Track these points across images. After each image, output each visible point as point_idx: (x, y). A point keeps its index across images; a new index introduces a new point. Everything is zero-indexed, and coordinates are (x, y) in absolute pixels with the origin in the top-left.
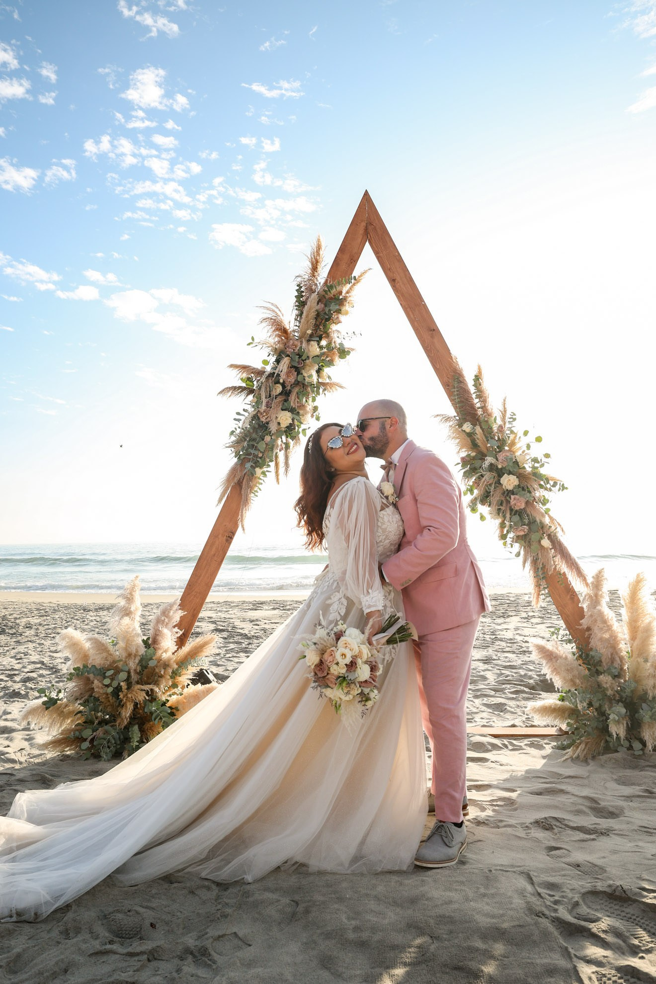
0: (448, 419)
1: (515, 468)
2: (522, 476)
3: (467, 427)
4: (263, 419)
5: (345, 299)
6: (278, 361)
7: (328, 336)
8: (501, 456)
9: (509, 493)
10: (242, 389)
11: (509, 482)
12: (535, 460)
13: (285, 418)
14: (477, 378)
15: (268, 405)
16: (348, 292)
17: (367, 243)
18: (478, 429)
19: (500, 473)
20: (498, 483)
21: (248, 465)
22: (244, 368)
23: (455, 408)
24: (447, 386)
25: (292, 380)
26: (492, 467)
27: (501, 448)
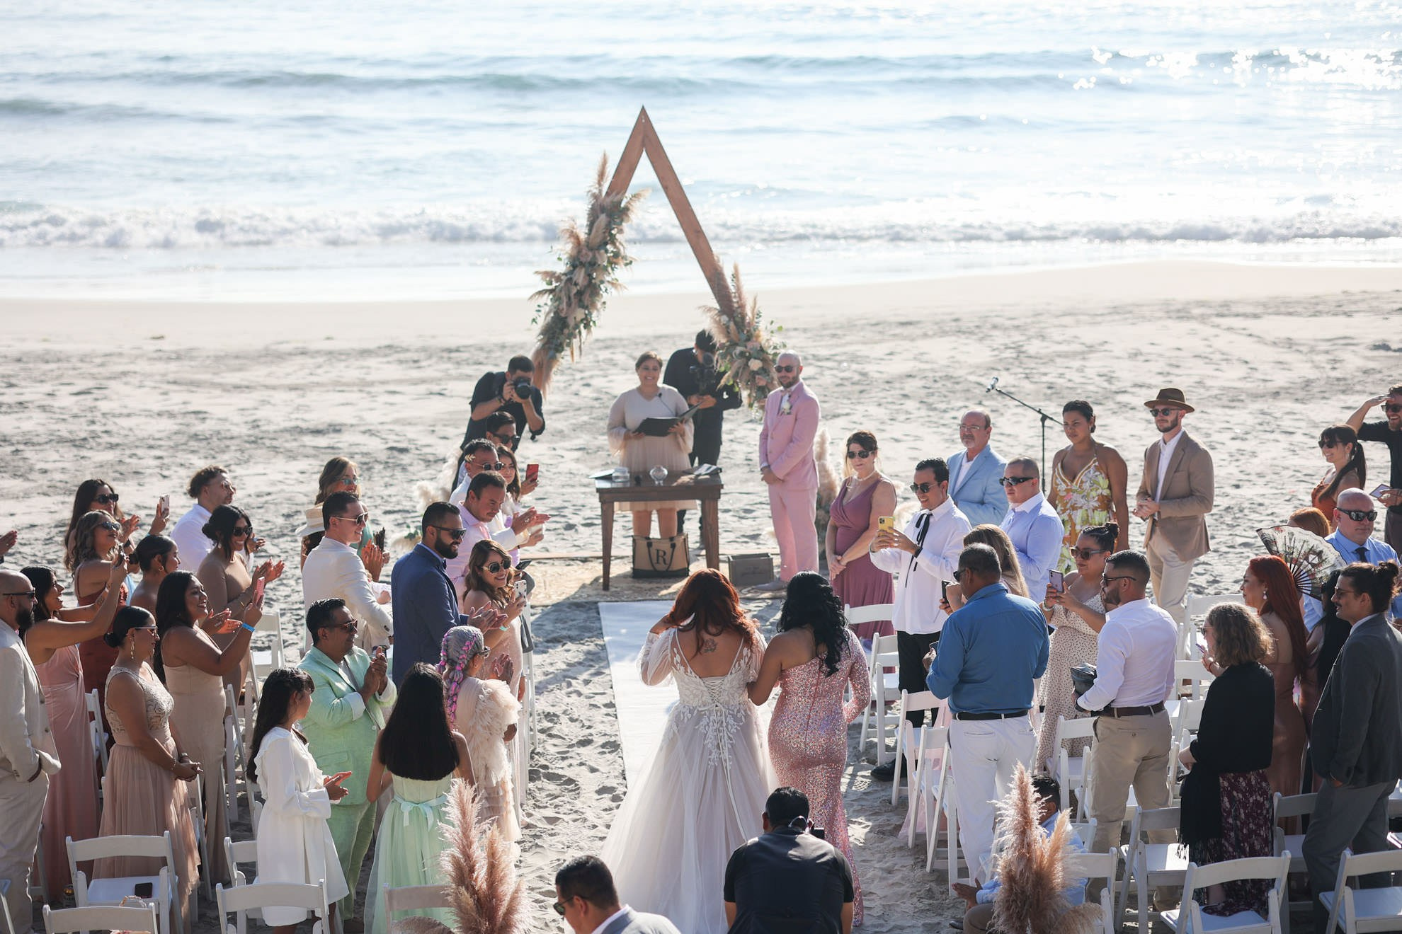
0: (710, 310)
1: (761, 353)
2: (764, 360)
3: (725, 318)
4: (563, 315)
5: (627, 209)
6: (574, 266)
7: (613, 243)
8: (750, 345)
9: (754, 373)
10: (546, 291)
11: (755, 365)
12: (775, 348)
13: (580, 313)
14: (735, 276)
15: (569, 305)
16: (628, 203)
17: (644, 154)
18: (732, 325)
19: (748, 359)
20: (746, 365)
21: (551, 353)
22: (546, 274)
23: (718, 302)
24: (710, 280)
25: (586, 283)
26: (742, 354)
27: (749, 338)
